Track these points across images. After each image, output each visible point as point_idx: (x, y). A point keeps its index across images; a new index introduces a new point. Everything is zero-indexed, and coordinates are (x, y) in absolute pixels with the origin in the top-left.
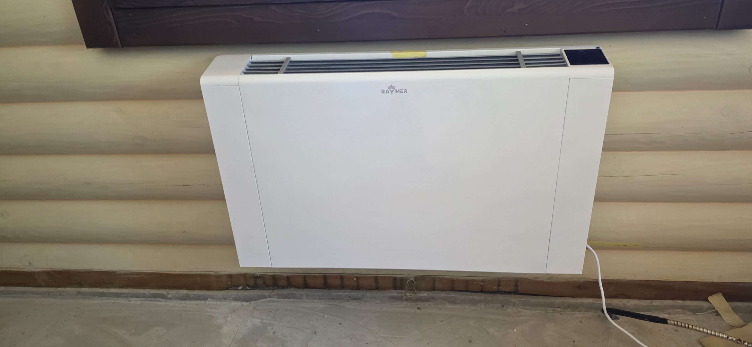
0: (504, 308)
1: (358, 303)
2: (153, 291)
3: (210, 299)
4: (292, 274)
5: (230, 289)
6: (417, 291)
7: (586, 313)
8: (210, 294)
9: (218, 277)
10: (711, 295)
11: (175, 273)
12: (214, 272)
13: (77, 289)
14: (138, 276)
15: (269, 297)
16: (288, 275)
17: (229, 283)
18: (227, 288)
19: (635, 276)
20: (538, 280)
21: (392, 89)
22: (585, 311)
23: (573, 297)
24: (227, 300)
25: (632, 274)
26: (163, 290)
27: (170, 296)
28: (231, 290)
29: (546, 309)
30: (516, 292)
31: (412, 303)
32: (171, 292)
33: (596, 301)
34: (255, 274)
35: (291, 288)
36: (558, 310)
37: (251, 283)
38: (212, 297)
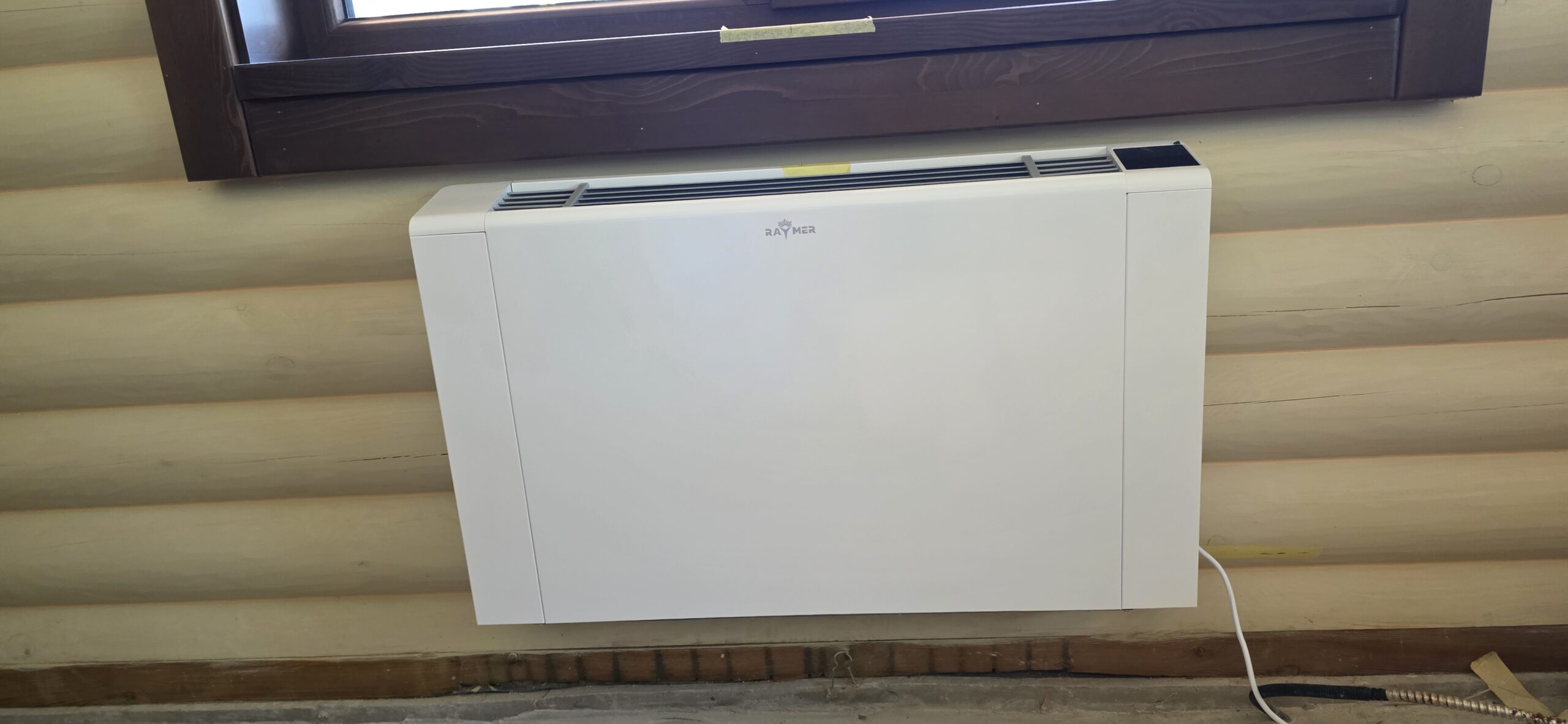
0: (1043, 707)
1: (732, 711)
2: (288, 705)
3: (409, 718)
4: (589, 651)
5: (455, 692)
6: (857, 679)
7: (1218, 710)
8: (411, 705)
9: (430, 664)
10: (1475, 659)
11: (338, 659)
12: (421, 654)
13: (124, 708)
14: (257, 671)
15: (539, 706)
16: (579, 653)
17: (454, 678)
18: (447, 692)
19: (1312, 622)
20: (1111, 639)
21: (785, 227)
22: (1217, 708)
23: (1188, 676)
24: (447, 719)
25: (1305, 617)
26: (310, 702)
27: (324, 714)
28: (457, 694)
29: (1133, 705)
30: (1065, 671)
31: (846, 707)
32: (325, 705)
33: (1238, 682)
34: (509, 653)
35: (585, 685)
36: (1158, 707)
37: (500, 675)
38: (414, 713)
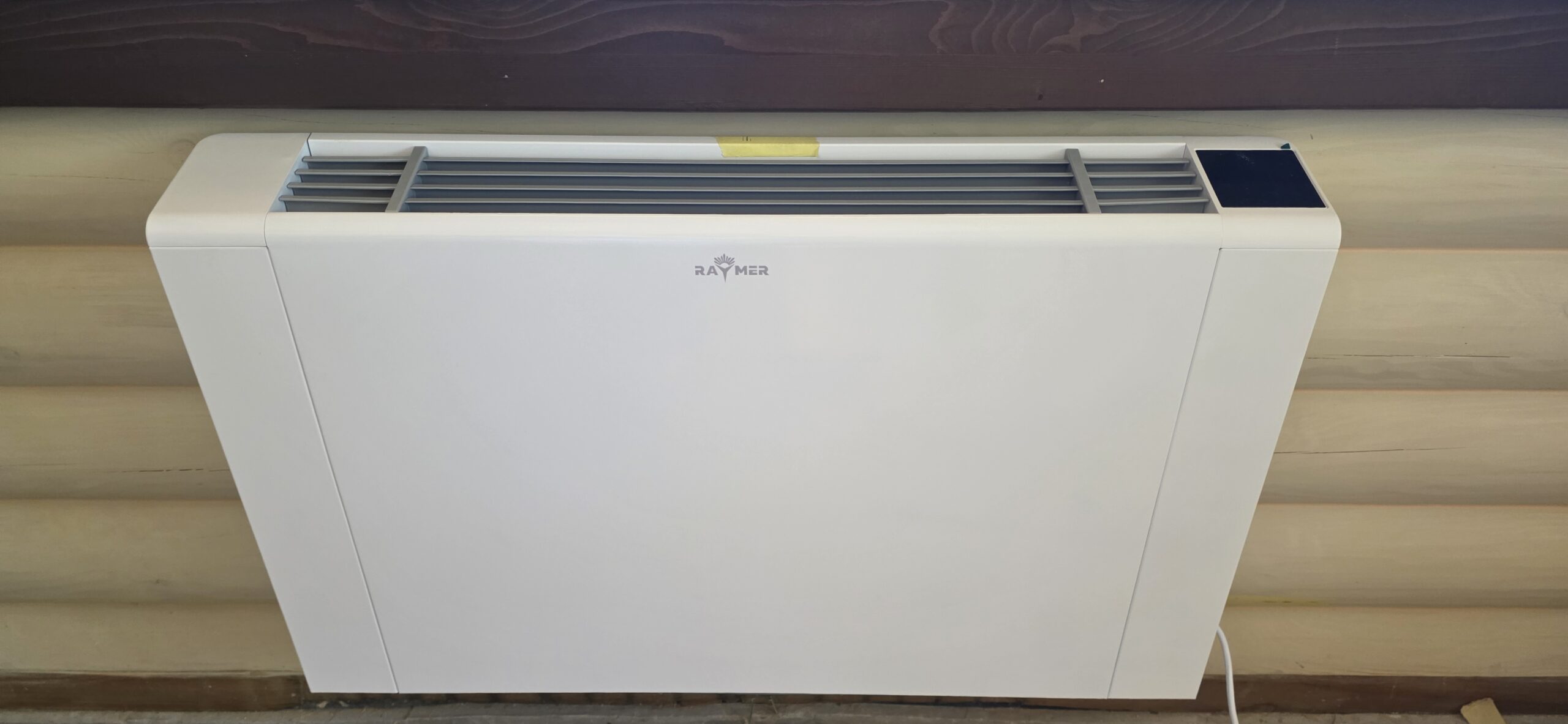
5: (297, 707)
10: (1468, 703)
12: (249, 673)
14: (43, 683)
18: (286, 707)
19: (1302, 667)
21: (724, 264)
25: (1297, 663)
28: (299, 709)
35: (456, 703)
